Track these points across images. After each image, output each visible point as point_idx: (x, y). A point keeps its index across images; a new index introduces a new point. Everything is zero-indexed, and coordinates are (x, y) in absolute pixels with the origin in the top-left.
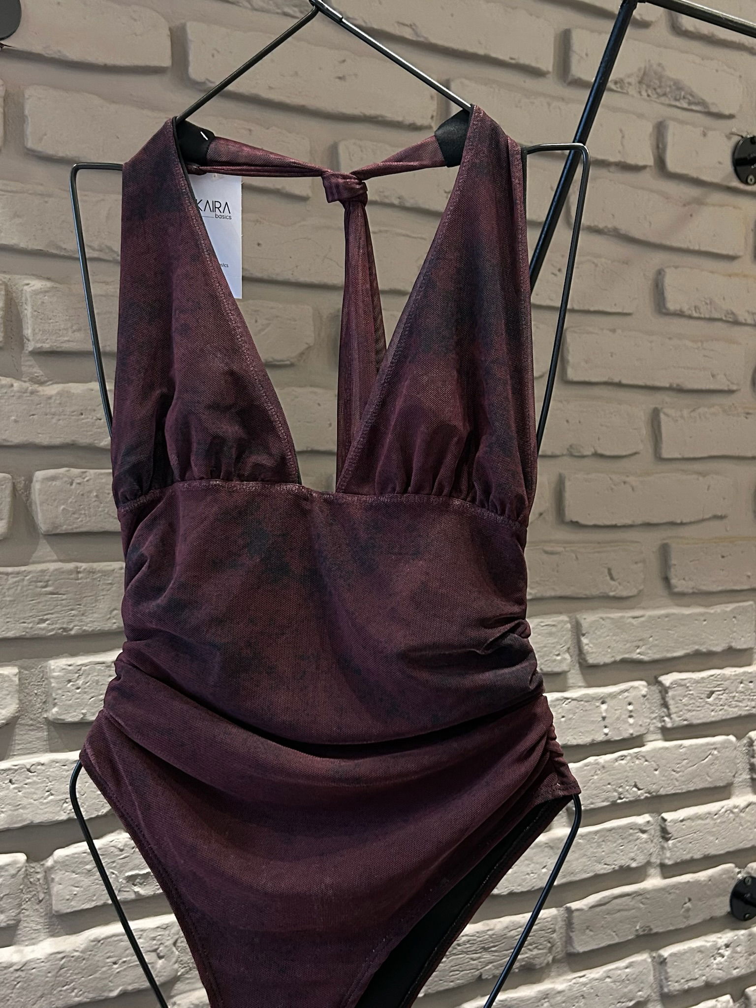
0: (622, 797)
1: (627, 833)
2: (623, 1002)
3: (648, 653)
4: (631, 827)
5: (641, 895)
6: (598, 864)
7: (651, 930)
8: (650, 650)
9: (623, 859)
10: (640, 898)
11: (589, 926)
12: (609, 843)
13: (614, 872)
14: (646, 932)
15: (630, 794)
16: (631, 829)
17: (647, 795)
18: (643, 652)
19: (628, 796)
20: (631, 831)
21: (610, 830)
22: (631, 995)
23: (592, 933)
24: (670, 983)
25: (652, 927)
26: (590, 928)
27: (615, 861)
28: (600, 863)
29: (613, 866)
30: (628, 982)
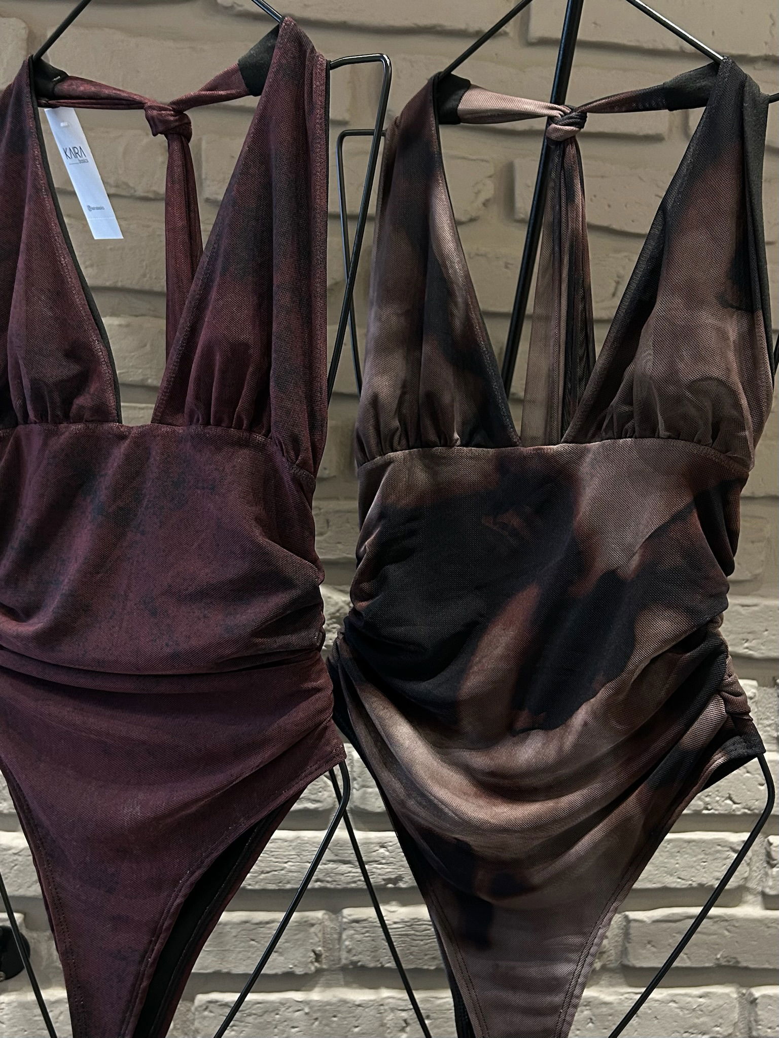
0: (710, 807)
1: (713, 849)
2: (693, 1034)
3: (761, 649)
4: (719, 843)
5: (727, 921)
6: (668, 876)
7: (738, 962)
8: (764, 646)
9: (704, 877)
10: (726, 924)
11: (652, 941)
12: (686, 856)
13: (690, 889)
14: (731, 963)
15: (720, 806)
16: (719, 845)
17: (746, 811)
18: (752, 647)
19: (718, 808)
20: (719, 848)
21: (689, 842)
22: (704, 1029)
23: (654, 949)
24: (760, 1027)
25: (740, 959)
26: (653, 943)
27: (693, 877)
28: (671, 875)
29: (690, 882)
30: (700, 1013)
